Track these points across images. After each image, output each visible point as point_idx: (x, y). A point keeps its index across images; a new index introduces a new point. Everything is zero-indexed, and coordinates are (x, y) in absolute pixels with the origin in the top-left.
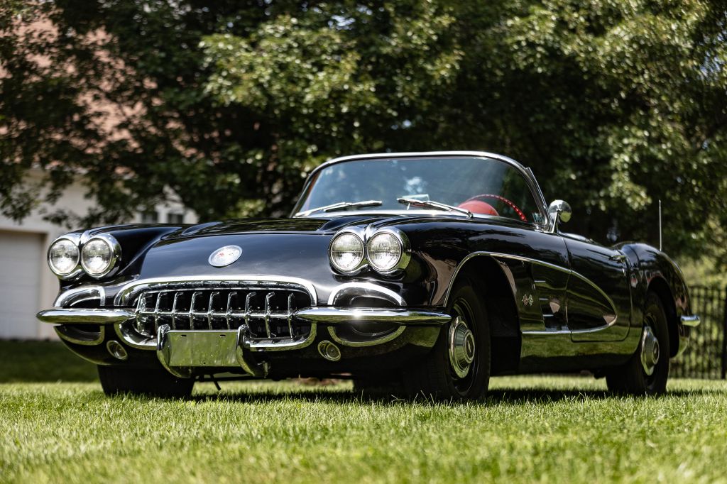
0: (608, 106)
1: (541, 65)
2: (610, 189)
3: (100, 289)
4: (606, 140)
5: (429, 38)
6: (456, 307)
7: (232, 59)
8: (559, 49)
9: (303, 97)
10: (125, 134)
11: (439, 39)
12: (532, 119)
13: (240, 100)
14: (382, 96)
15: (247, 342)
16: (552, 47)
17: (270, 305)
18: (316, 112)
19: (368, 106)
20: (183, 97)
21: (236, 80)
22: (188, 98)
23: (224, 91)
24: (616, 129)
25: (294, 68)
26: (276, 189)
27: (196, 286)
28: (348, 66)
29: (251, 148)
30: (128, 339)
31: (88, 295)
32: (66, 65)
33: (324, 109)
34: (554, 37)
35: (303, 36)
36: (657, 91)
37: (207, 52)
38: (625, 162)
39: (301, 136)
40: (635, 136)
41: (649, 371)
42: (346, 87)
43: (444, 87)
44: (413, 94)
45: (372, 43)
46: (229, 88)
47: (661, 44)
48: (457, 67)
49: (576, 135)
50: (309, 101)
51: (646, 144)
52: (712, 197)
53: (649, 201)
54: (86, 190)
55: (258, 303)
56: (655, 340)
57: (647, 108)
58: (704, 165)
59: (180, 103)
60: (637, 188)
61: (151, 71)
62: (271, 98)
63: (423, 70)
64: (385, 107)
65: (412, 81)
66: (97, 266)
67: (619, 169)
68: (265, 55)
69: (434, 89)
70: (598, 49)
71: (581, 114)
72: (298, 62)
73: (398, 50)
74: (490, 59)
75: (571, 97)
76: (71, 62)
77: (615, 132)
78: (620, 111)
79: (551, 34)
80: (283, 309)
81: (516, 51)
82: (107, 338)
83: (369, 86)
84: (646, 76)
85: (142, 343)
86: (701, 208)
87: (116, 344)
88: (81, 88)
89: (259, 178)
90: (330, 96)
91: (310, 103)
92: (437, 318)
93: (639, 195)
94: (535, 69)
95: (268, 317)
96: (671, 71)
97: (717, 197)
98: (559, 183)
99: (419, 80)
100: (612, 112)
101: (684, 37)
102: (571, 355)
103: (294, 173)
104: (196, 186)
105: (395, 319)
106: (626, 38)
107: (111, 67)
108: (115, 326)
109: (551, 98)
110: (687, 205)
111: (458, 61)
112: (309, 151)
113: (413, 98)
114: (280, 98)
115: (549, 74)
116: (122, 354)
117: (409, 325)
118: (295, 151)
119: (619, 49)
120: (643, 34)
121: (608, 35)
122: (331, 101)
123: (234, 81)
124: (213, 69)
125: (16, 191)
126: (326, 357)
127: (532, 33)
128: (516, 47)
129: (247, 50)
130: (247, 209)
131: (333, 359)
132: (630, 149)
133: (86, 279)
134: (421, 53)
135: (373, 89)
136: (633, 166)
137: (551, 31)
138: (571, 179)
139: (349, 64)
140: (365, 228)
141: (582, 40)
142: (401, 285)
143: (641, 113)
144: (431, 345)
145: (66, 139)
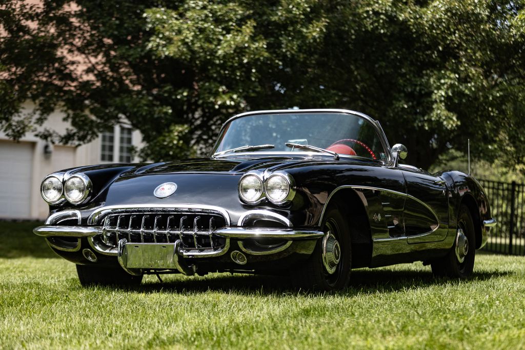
0: (430, 56)
1: (383, 28)
2: (432, 115)
3: (77, 212)
4: (429, 80)
5: (304, 10)
6: (327, 224)
7: (166, 25)
8: (395, 16)
9: (216, 52)
10: (91, 77)
11: (311, 10)
12: (377, 66)
13: (172, 55)
14: (272, 51)
15: (181, 251)
16: (391, 15)
17: (197, 225)
18: (225, 62)
19: (262, 58)
20: (131, 52)
21: (169, 41)
22: (135, 53)
23: (160, 48)
24: (436, 72)
25: (210, 31)
26: (197, 115)
27: (145, 211)
28: (248, 31)
29: (180, 88)
30: (98, 248)
31: (69, 216)
32: (49, 27)
33: (231, 60)
34: (392, 9)
35: (215, 9)
36: (465, 45)
37: (148, 20)
38: (442, 96)
39: (215, 79)
40: (449, 78)
41: (461, 260)
42: (246, 45)
43: (315, 44)
44: (293, 49)
45: (264, 13)
46: (164, 46)
47: (467, 12)
48: (324, 30)
49: (408, 77)
50: (220, 55)
51: (456, 83)
52: (503, 119)
53: (459, 123)
54: (64, 115)
55: (189, 224)
56: (465, 238)
57: (457, 57)
58: (497, 97)
59: (130, 56)
60: (451, 114)
61: (109, 34)
62: (193, 52)
63: (301, 32)
64: (274, 58)
65: (292, 40)
66: (75, 196)
67: (438, 101)
68: (189, 22)
69: (308, 45)
70: (423, 16)
71: (411, 61)
72: (212, 27)
73: (283, 19)
74: (347, 24)
75: (404, 50)
76: (53, 25)
77: (435, 74)
78: (439, 59)
79: (390, 6)
80: (206, 228)
81: (365, 18)
82: (83, 247)
83: (262, 44)
84: (457, 35)
85: (107, 251)
86: (495, 127)
87: (89, 251)
88: (60, 44)
89: (185, 107)
90: (235, 51)
91: (221, 56)
92: (314, 235)
93: (452, 119)
94: (379, 30)
95: (196, 234)
96: (474, 31)
97: (506, 119)
98: (396, 110)
99: (298, 39)
100: (432, 60)
101: (483, 8)
102: (407, 252)
103: (210, 105)
104: (141, 115)
105: (285, 237)
106: (443, 9)
107: (81, 29)
108: (89, 239)
109: (389, 51)
110: (486, 125)
111: (325, 26)
112: (221, 90)
113: (293, 52)
114: (199, 52)
115: (389, 34)
116: (93, 258)
117: (294, 240)
118: (211, 90)
119: (438, 16)
120: (455, 5)
121: (430, 6)
122: (235, 54)
123: (168, 41)
124: (153, 32)
125: (15, 119)
126: (236, 262)
127: (377, 5)
128: (365, 15)
129: (176, 19)
130: (177, 131)
131: (241, 263)
132: (445, 86)
133: (67, 205)
134: (299, 20)
135: (265, 46)
136: (448, 98)
137: (390, 4)
138: (404, 108)
139: (248, 29)
140: (264, 171)
141: (411, 10)
142: (289, 212)
143: (454, 61)
144: (310, 252)
145: (50, 80)
